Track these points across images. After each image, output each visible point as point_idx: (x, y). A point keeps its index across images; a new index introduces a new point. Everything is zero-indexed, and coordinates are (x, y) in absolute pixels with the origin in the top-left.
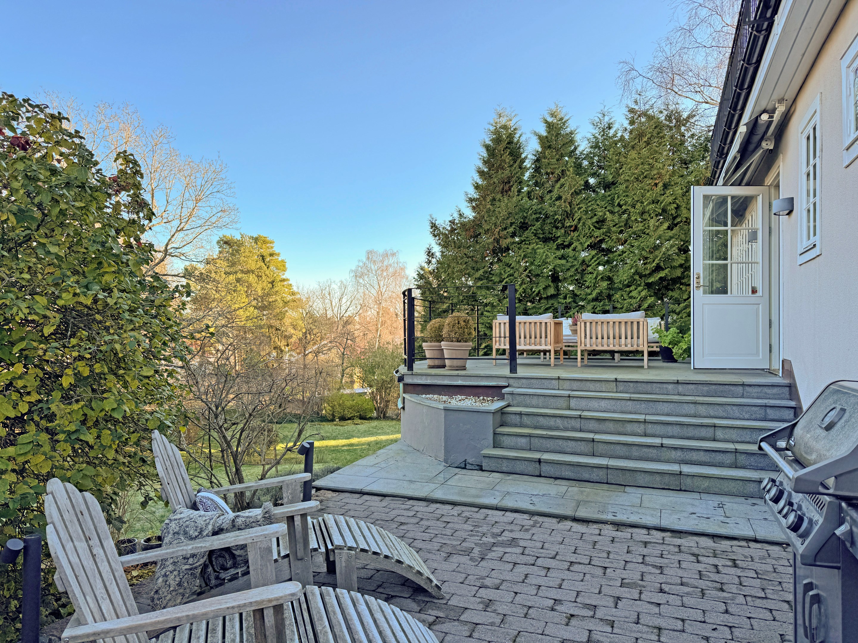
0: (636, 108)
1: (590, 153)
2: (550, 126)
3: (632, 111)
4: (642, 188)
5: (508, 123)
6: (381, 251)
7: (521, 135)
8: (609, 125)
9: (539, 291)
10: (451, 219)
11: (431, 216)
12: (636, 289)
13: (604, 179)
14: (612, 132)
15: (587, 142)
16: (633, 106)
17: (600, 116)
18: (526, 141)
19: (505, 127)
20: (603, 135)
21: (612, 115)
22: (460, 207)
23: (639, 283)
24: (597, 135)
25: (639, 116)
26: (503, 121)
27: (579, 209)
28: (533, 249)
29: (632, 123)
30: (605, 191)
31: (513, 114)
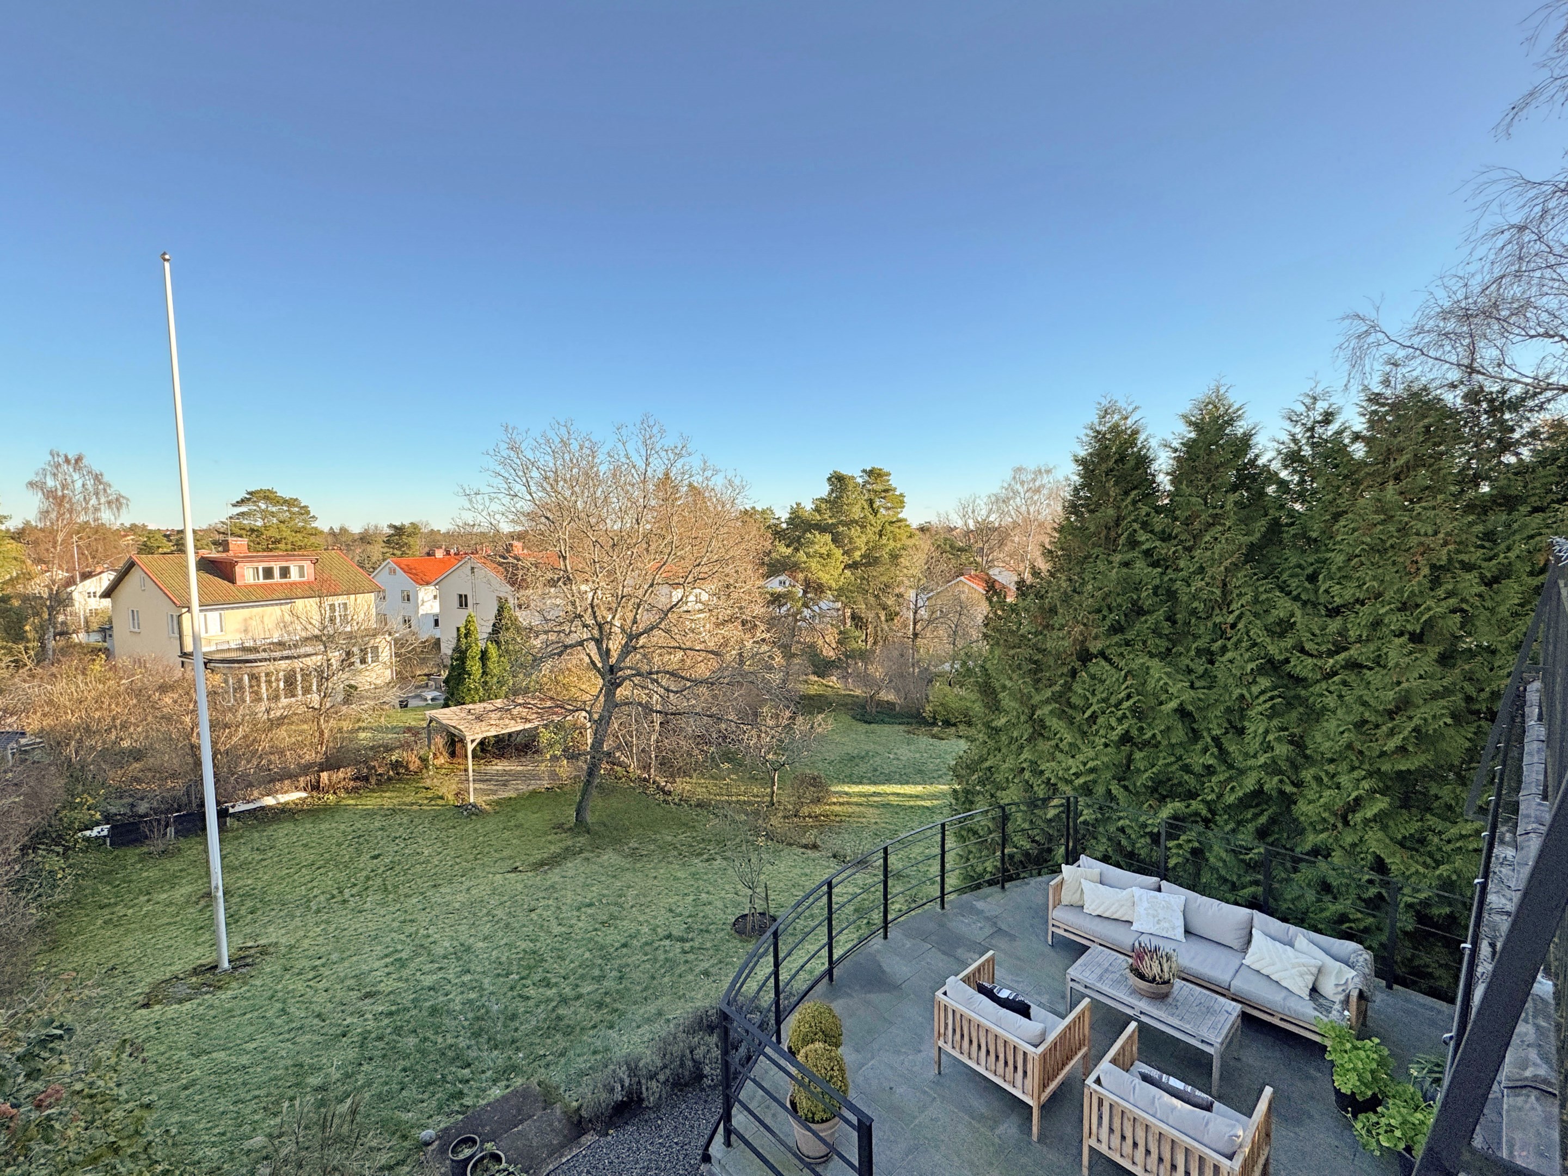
0: (1387, 391)
3: (1375, 398)
5: (1121, 423)
6: (1033, 467)
8: (1326, 416)
9: (1154, 736)
10: (1019, 577)
15: (1277, 448)
16: (1379, 388)
21: (1333, 397)
26: (1112, 419)
27: (1240, 595)
31: (1131, 407)
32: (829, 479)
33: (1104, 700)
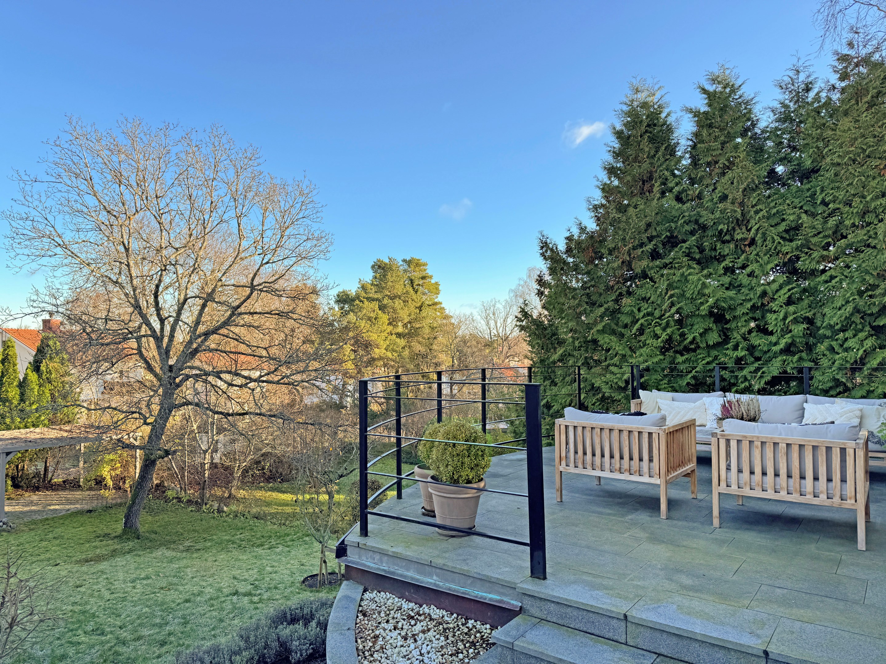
0: (852, 53)
1: (777, 129)
2: (711, 96)
3: (843, 58)
4: (862, 174)
5: (649, 99)
7: (668, 115)
8: (807, 85)
9: (694, 338)
10: (568, 234)
11: (541, 233)
12: (855, 336)
13: (799, 165)
14: (812, 95)
15: (772, 115)
16: (846, 51)
17: (791, 74)
18: (677, 120)
19: (645, 105)
20: (797, 101)
21: (811, 69)
22: (580, 219)
23: (860, 327)
24: (787, 102)
25: (857, 65)
26: (642, 97)
27: (757, 212)
28: (682, 275)
29: (844, 77)
30: (802, 184)
31: (656, 88)
32: (373, 267)
33: (648, 314)
